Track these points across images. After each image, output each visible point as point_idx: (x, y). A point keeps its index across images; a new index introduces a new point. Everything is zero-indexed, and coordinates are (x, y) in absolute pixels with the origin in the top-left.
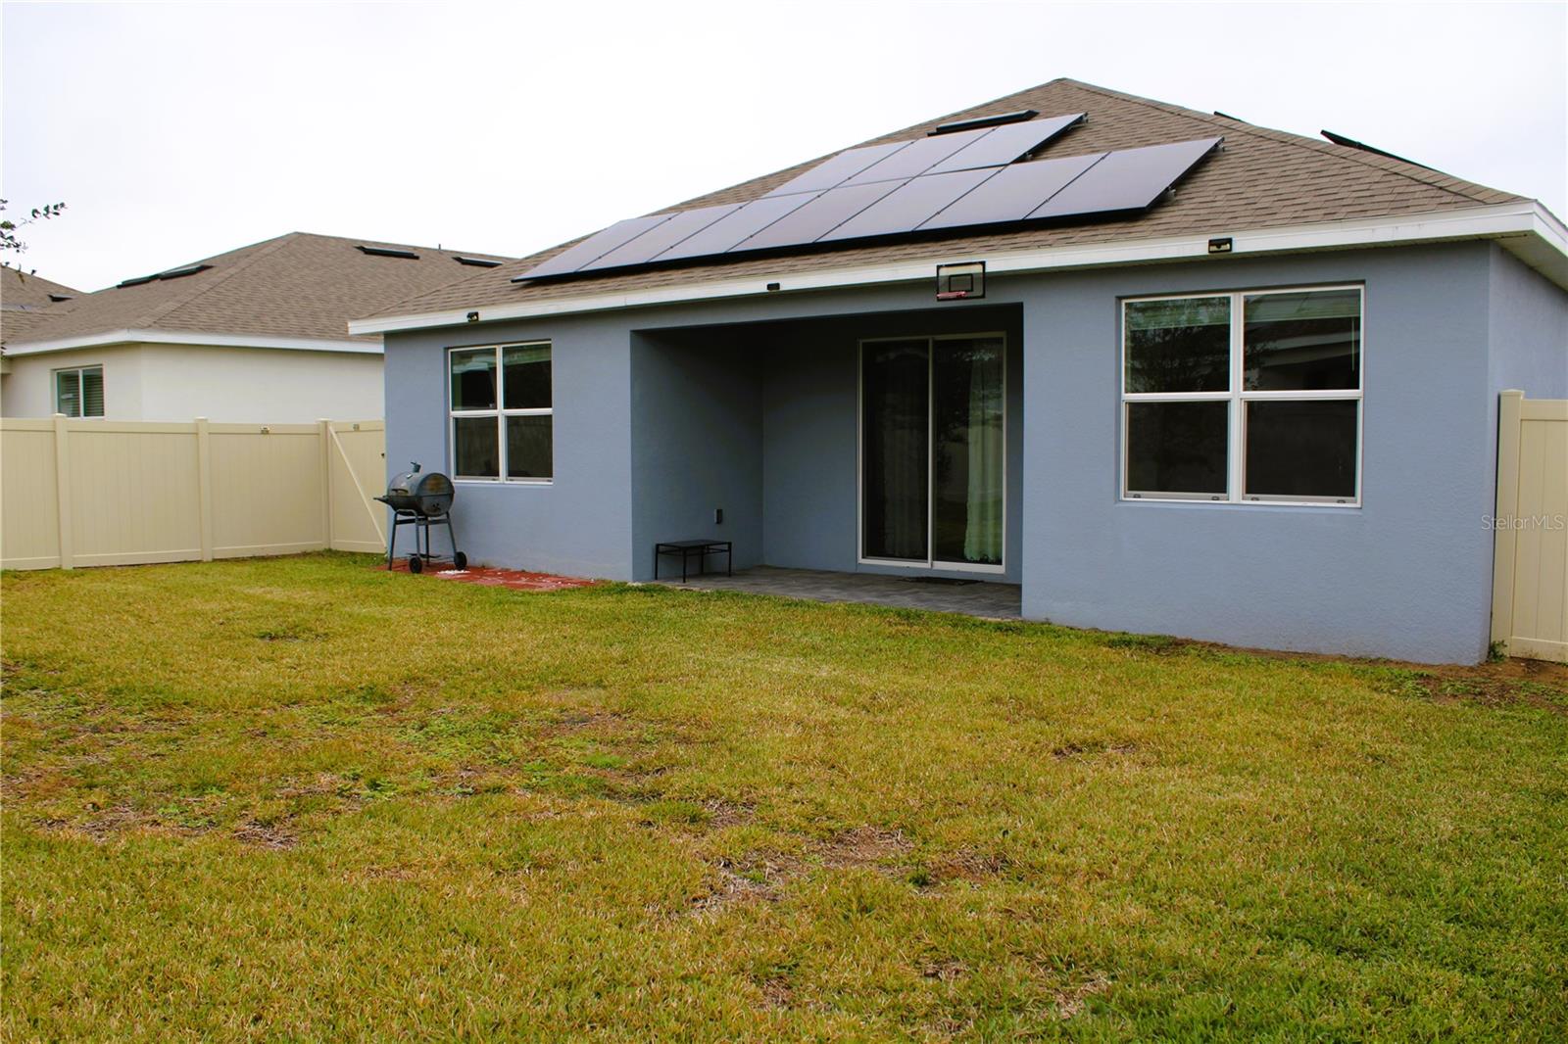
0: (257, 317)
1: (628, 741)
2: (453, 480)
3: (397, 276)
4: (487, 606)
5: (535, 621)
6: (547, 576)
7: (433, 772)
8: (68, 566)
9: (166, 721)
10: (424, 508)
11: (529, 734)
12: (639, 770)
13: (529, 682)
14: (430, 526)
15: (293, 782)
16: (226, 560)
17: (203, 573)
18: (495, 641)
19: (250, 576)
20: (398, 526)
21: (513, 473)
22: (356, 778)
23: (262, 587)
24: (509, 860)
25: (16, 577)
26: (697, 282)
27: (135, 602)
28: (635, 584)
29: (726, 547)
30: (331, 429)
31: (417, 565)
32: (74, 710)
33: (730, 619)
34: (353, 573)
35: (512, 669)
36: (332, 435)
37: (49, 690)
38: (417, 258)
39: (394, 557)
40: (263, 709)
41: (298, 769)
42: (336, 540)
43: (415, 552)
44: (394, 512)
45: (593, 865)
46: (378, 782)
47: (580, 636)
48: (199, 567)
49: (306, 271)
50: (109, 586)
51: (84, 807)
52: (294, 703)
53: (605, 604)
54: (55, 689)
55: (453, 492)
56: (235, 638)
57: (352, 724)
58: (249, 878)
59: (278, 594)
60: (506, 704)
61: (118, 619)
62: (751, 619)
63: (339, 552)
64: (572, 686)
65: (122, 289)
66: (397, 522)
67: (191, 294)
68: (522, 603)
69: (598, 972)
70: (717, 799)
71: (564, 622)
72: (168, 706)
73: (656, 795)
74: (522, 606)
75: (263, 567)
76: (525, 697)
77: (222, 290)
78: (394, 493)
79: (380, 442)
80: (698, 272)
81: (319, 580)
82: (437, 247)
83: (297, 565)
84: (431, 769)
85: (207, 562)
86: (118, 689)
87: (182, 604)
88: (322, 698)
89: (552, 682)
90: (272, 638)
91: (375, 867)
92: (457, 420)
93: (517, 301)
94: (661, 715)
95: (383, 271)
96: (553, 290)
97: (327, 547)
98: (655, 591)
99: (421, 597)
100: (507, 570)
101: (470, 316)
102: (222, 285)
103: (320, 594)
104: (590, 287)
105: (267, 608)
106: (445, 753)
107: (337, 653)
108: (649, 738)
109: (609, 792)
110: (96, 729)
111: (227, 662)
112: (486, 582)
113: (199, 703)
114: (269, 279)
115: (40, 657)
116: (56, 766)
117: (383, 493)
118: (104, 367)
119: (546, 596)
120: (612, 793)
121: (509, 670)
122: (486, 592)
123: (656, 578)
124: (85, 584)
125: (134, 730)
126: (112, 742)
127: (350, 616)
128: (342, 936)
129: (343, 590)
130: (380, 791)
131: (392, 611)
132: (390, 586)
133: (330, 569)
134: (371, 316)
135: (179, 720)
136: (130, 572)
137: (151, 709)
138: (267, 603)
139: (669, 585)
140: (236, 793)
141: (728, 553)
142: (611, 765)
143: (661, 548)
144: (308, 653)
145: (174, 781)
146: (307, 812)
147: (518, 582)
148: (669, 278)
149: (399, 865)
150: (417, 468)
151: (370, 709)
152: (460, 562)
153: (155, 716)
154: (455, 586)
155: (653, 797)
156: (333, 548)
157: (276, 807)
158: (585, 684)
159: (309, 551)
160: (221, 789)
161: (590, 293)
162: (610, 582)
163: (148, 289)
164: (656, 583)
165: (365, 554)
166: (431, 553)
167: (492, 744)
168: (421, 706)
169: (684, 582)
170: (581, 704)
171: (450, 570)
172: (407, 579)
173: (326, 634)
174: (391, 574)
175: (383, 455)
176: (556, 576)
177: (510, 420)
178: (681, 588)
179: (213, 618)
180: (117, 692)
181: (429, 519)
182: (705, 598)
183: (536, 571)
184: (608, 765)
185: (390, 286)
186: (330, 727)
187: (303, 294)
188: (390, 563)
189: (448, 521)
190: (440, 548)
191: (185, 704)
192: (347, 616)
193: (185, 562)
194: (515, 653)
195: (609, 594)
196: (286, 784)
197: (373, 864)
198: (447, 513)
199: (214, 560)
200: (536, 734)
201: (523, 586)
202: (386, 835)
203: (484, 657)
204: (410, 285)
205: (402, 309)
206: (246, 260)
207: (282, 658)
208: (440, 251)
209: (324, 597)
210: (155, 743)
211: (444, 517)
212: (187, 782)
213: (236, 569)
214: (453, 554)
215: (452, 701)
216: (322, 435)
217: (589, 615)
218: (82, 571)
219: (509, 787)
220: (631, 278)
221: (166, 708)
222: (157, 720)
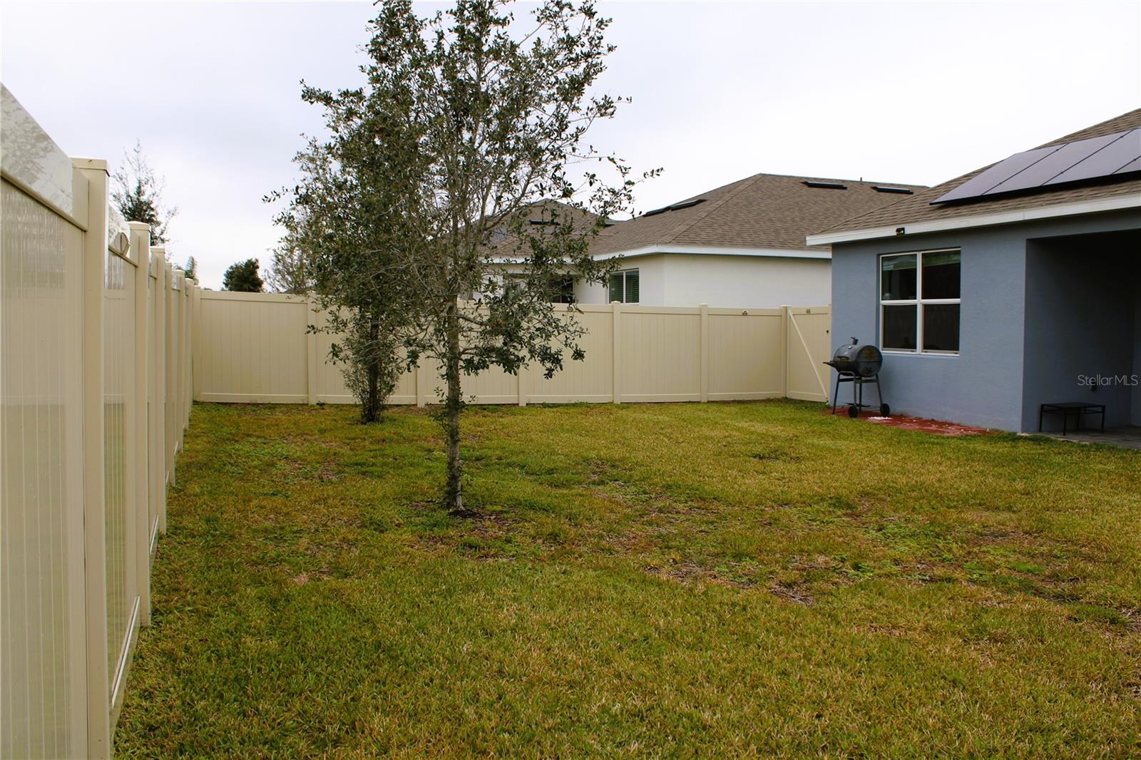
0: (739, 234)
1: (1042, 554)
2: (881, 352)
3: (831, 202)
4: (911, 444)
5: (950, 458)
6: (951, 424)
7: (896, 562)
8: (617, 402)
9: (703, 509)
10: (860, 371)
11: (962, 542)
12: (1055, 578)
13: (955, 503)
14: (864, 385)
15: (798, 559)
16: (716, 402)
17: (704, 410)
18: (923, 471)
19: (737, 413)
20: (840, 383)
21: (927, 346)
22: (843, 560)
23: (746, 422)
24: (971, 632)
25: (588, 407)
26: (1086, 199)
27: (665, 427)
28: (1024, 434)
29: (1100, 409)
30: (790, 312)
31: (854, 411)
32: (644, 497)
33: (1111, 467)
34: (808, 415)
35: (940, 492)
36: (790, 317)
37: (626, 483)
38: (845, 188)
39: (837, 405)
40: (765, 507)
41: (802, 551)
42: (791, 391)
43: (853, 402)
44: (838, 373)
45: (1039, 645)
46: (860, 565)
47: (988, 472)
48: (700, 407)
49: (769, 201)
50: (646, 416)
51: (668, 561)
52: (786, 505)
53: (1003, 448)
54: (630, 482)
55: (882, 359)
56: (736, 456)
57: (828, 523)
58: (790, 621)
59: (759, 428)
60: (939, 517)
61: (657, 438)
62: (1129, 468)
63: (793, 399)
64: (988, 509)
65: (647, 218)
66: (840, 380)
67: (696, 219)
68: (937, 444)
69: (1063, 726)
70: (1129, 608)
71: (973, 460)
72: (703, 499)
73: (1075, 598)
74: (938, 446)
75: (744, 408)
76: (953, 514)
77: (713, 216)
78: (839, 359)
79: (827, 323)
80: (1086, 192)
81: (785, 419)
82: (859, 180)
83: (767, 408)
84: (895, 560)
85: (704, 403)
86: (668, 485)
87: (696, 431)
88: (804, 503)
89: (972, 505)
90: (761, 458)
91: (874, 624)
92: (885, 307)
93: (935, 219)
94: (1065, 538)
95: (822, 199)
96: (963, 210)
97: (784, 396)
98: (1042, 441)
99: (861, 435)
100: (920, 419)
101: (898, 230)
102: (714, 212)
103: (788, 429)
104: (993, 207)
105: (753, 437)
106: (901, 549)
107: (809, 472)
108: (1059, 554)
109: (1036, 592)
110: (660, 511)
111: (735, 472)
112: (906, 426)
113: (723, 499)
114: (744, 208)
115: (616, 460)
116: (643, 532)
117: (829, 359)
118: (640, 270)
119: (955, 440)
120: (1038, 593)
121: (937, 492)
122: (910, 435)
123: (1040, 431)
124: (631, 415)
125: (684, 514)
126: (672, 520)
127: (813, 446)
128: (863, 669)
129: (803, 427)
130: (862, 572)
131: (841, 444)
132: (836, 426)
133: (789, 412)
134: (823, 232)
135: (711, 509)
136: (656, 407)
137: (692, 501)
138: (752, 433)
139: (1052, 437)
140: (761, 562)
141: (1101, 414)
142: (1031, 572)
143: (1045, 407)
144: (788, 470)
145: (719, 550)
146: (815, 580)
147: (930, 428)
148: (1061, 197)
149: (890, 625)
150: (856, 342)
151: (839, 513)
152: (885, 411)
153: (696, 505)
154: (884, 428)
155: (1073, 600)
156: (788, 396)
157: (794, 575)
158: (997, 508)
159: (772, 398)
160: (752, 559)
161: (994, 211)
162: (1003, 431)
163: (664, 217)
164: (1041, 434)
165: (812, 402)
166: (863, 403)
167: (938, 547)
168: (876, 514)
169: (1064, 435)
170: (999, 523)
171: (877, 416)
172: (846, 421)
173: (798, 458)
174: (835, 417)
175: (827, 331)
176: (958, 425)
177: (926, 307)
178: (1062, 439)
179: (718, 442)
180: (668, 487)
181: (863, 378)
182: (1085, 449)
183: (944, 421)
184: (1029, 571)
185: (827, 209)
186: (814, 524)
187: (768, 217)
188: (833, 410)
189: (877, 381)
190: (870, 399)
191: (715, 499)
192: (810, 446)
193: (690, 402)
194: (939, 481)
195: (1004, 441)
196: (794, 560)
197: (872, 623)
198: (877, 376)
199: (709, 402)
200: (967, 542)
201: (935, 431)
202: (877, 604)
203: (916, 482)
204: (842, 209)
205: (846, 226)
206: (729, 195)
207: (771, 472)
208: (861, 183)
209: (790, 431)
210: (699, 523)
211: (874, 378)
212: (728, 552)
213: (727, 409)
214: (879, 405)
215: (898, 512)
216: (783, 317)
217: (992, 456)
218: (626, 406)
219: (957, 579)
220: (1027, 199)
221: (702, 500)
222: (697, 508)
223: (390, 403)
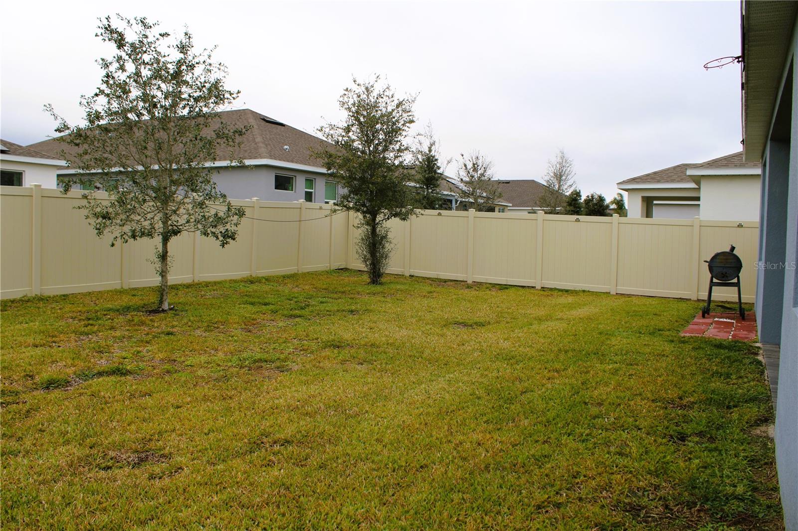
10: (713, 274)
20: (714, 288)
152: (741, 314)
198: (738, 280)
211: (735, 280)
223: (387, 272)
